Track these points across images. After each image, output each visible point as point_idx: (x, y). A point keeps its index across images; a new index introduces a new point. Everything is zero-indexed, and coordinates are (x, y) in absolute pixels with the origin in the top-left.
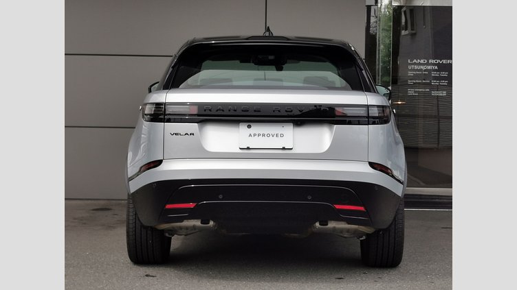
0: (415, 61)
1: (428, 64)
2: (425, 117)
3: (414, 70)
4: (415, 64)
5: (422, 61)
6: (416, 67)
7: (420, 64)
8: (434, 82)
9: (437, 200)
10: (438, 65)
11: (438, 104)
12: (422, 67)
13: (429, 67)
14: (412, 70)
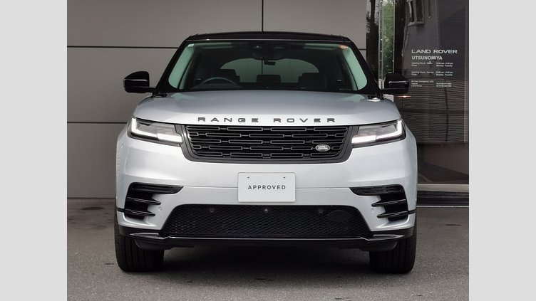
0: (419, 51)
1: (432, 54)
2: (431, 112)
3: (418, 61)
4: (419, 54)
5: (426, 52)
6: (420, 58)
7: (424, 54)
8: (439, 73)
9: (443, 197)
10: (443, 55)
11: (446, 97)
12: (426, 58)
13: (433, 58)
14: (415, 61)
